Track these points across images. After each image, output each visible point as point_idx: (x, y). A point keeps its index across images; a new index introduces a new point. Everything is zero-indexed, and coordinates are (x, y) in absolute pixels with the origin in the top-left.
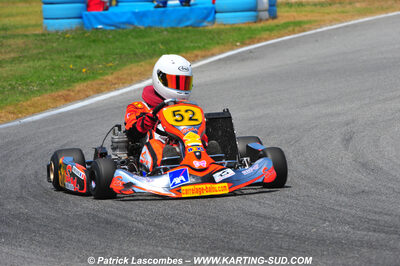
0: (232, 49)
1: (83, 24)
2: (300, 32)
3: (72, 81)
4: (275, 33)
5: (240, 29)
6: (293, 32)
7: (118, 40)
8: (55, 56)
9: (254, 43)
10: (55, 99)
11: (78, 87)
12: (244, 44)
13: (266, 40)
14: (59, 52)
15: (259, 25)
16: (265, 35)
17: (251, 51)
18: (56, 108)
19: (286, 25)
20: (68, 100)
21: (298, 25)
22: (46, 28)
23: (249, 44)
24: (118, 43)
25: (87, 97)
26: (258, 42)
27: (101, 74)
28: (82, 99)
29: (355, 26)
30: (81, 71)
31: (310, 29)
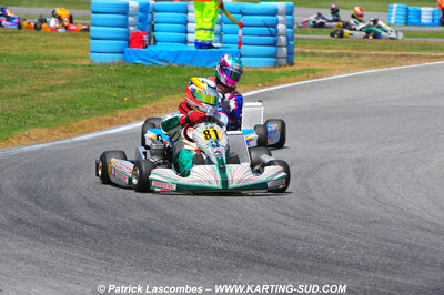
0: (254, 89)
1: (124, 59)
2: (313, 78)
3: (116, 107)
4: (291, 78)
5: (261, 73)
6: (308, 78)
7: (155, 75)
8: (100, 85)
9: (272, 85)
10: (101, 122)
11: (121, 113)
12: (264, 86)
13: (284, 83)
14: (103, 82)
15: (278, 70)
16: (283, 78)
17: (271, 92)
18: (101, 130)
19: (302, 72)
20: (112, 124)
21: (312, 73)
22: (91, 61)
23: (269, 86)
24: (155, 78)
25: (129, 122)
26: (278, 84)
27: (141, 104)
28: (125, 124)
29: (362, 76)
30: (123, 100)
31: (322, 76)
